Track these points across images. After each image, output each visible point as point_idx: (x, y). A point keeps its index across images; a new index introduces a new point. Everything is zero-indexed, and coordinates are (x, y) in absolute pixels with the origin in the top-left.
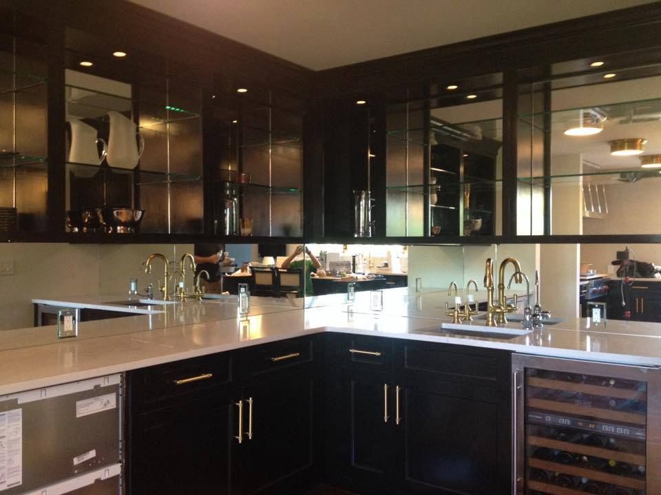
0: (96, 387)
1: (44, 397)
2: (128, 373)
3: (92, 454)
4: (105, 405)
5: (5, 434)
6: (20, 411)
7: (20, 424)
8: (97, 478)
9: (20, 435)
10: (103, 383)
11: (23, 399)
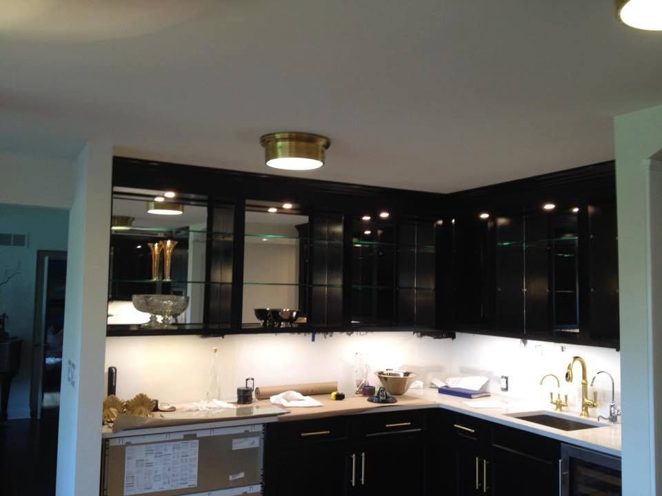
0: (246, 431)
1: (212, 434)
2: (268, 424)
3: (242, 475)
4: (252, 444)
5: (188, 454)
6: (197, 441)
7: (197, 449)
8: (245, 491)
9: (197, 456)
10: (251, 429)
11: (199, 434)
